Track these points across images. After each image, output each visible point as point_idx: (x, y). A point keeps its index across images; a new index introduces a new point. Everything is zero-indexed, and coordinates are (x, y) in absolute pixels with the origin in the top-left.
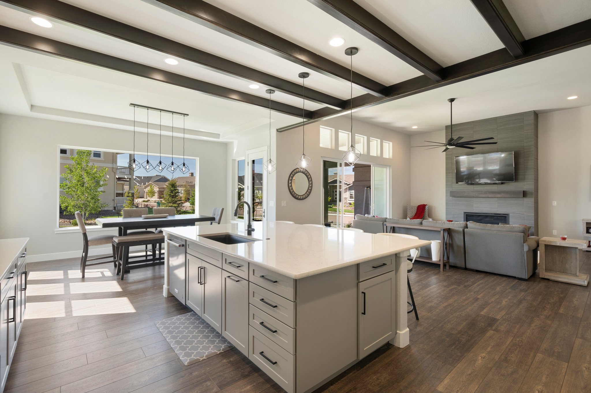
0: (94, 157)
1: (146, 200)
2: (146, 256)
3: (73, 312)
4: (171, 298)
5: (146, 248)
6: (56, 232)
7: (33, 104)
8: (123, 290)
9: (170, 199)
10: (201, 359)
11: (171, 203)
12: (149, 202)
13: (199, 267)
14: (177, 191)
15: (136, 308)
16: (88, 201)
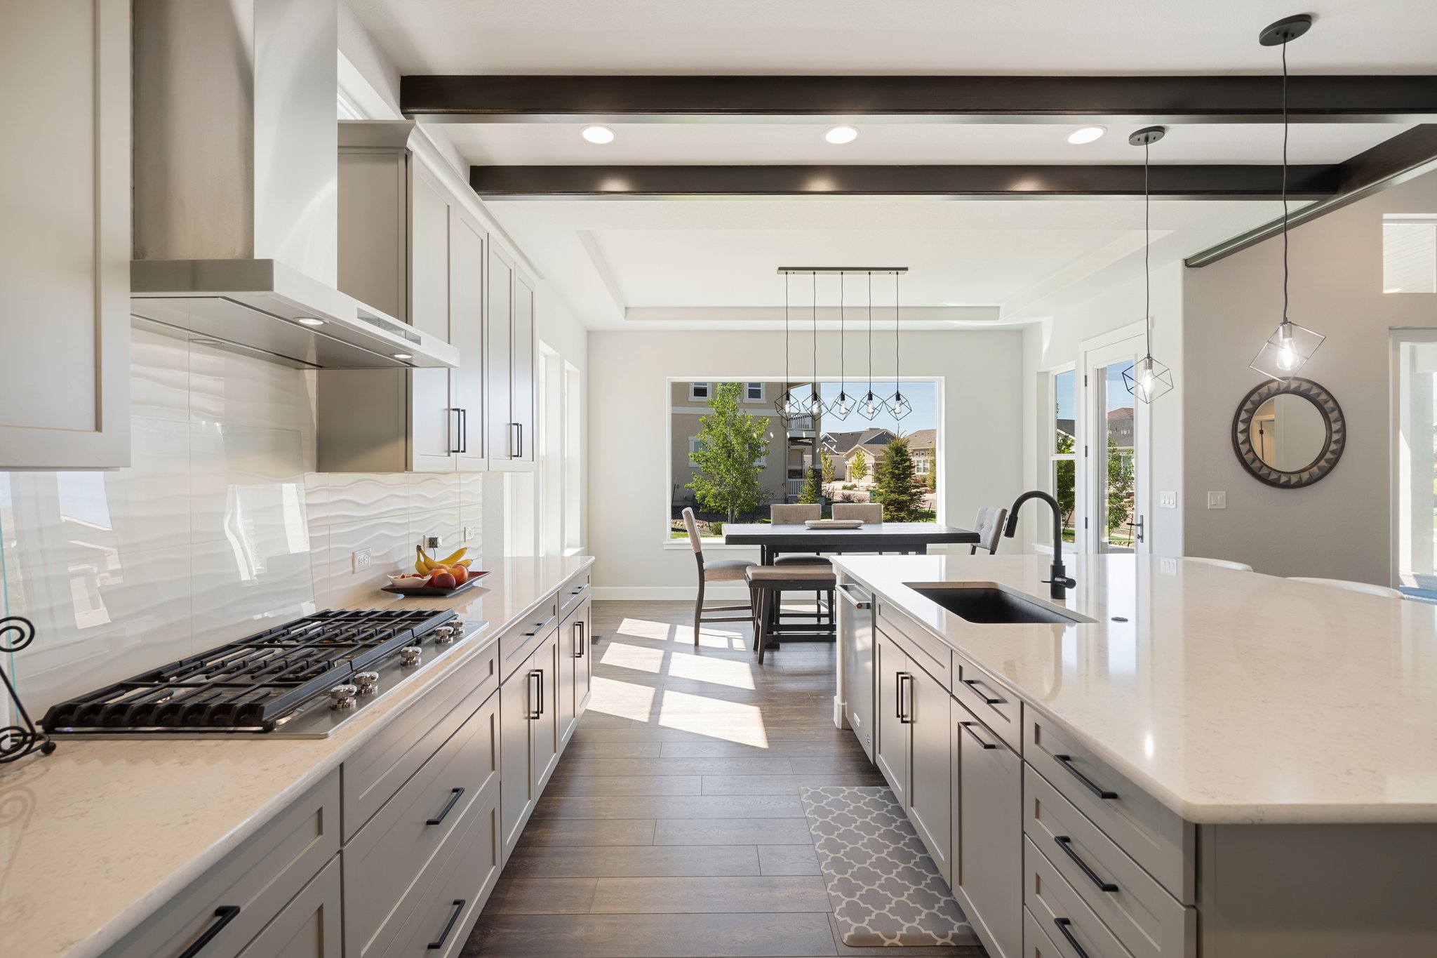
0: (749, 397)
1: (849, 484)
2: (819, 615)
3: (661, 716)
4: (848, 733)
5: (819, 597)
6: (666, 547)
7: (628, 306)
8: (756, 687)
9: (892, 482)
10: (888, 942)
11: (894, 492)
12: (855, 489)
13: (898, 674)
14: (907, 464)
15: (769, 739)
16: (737, 487)
